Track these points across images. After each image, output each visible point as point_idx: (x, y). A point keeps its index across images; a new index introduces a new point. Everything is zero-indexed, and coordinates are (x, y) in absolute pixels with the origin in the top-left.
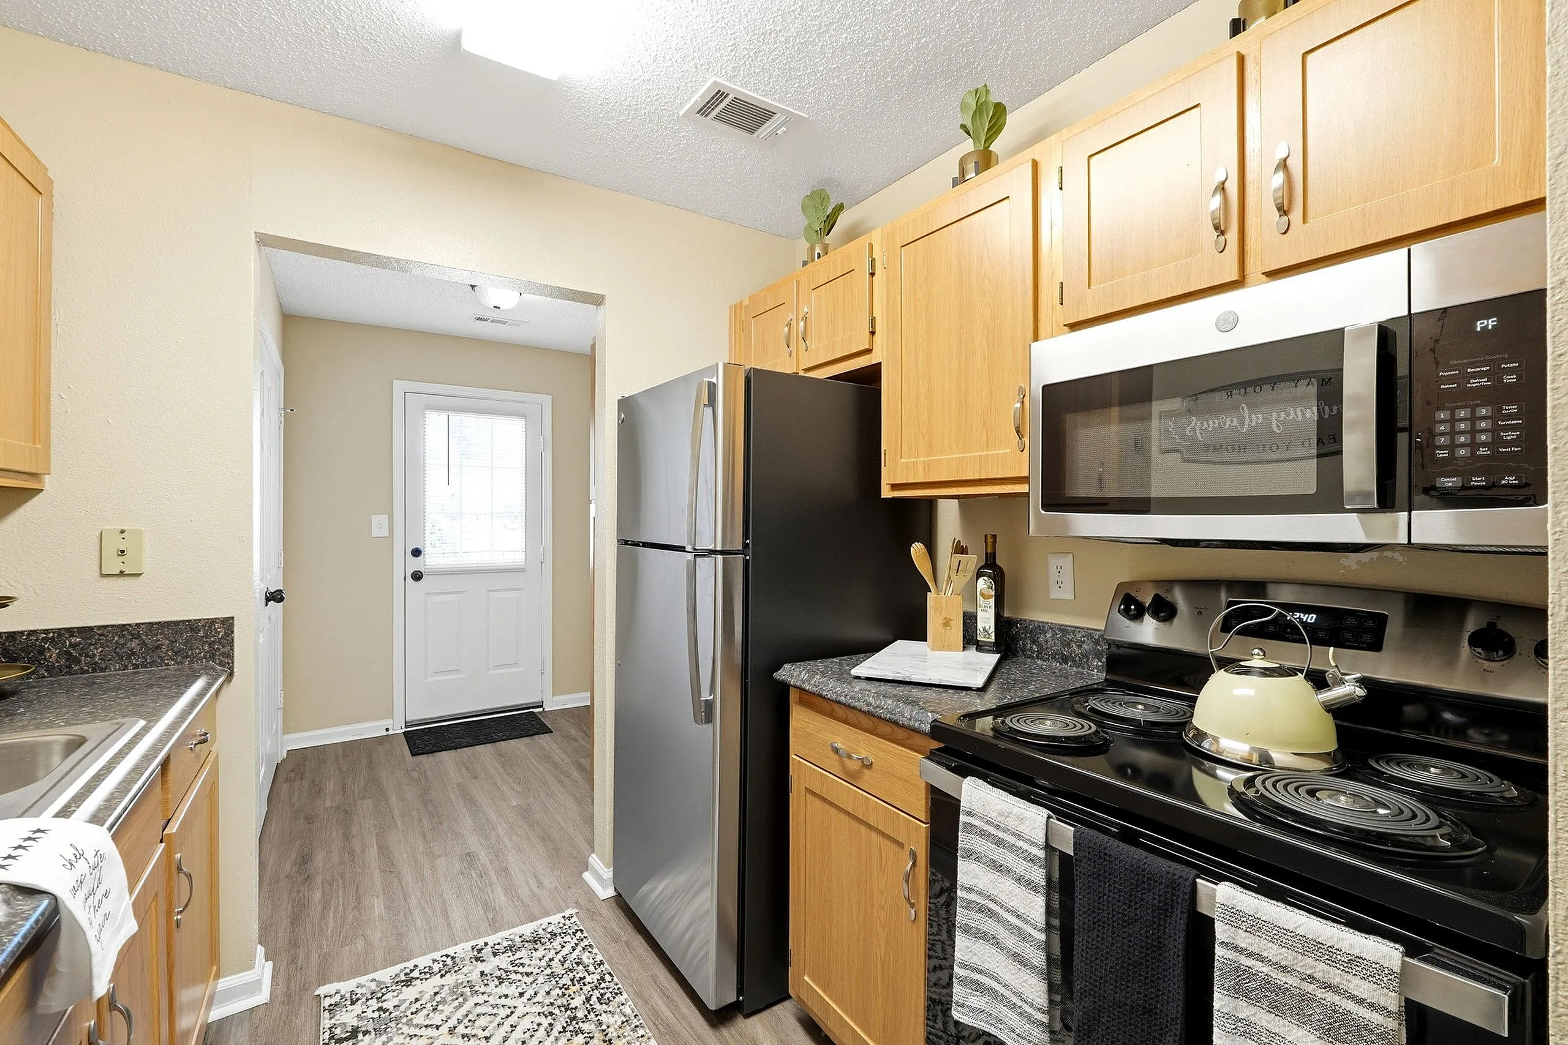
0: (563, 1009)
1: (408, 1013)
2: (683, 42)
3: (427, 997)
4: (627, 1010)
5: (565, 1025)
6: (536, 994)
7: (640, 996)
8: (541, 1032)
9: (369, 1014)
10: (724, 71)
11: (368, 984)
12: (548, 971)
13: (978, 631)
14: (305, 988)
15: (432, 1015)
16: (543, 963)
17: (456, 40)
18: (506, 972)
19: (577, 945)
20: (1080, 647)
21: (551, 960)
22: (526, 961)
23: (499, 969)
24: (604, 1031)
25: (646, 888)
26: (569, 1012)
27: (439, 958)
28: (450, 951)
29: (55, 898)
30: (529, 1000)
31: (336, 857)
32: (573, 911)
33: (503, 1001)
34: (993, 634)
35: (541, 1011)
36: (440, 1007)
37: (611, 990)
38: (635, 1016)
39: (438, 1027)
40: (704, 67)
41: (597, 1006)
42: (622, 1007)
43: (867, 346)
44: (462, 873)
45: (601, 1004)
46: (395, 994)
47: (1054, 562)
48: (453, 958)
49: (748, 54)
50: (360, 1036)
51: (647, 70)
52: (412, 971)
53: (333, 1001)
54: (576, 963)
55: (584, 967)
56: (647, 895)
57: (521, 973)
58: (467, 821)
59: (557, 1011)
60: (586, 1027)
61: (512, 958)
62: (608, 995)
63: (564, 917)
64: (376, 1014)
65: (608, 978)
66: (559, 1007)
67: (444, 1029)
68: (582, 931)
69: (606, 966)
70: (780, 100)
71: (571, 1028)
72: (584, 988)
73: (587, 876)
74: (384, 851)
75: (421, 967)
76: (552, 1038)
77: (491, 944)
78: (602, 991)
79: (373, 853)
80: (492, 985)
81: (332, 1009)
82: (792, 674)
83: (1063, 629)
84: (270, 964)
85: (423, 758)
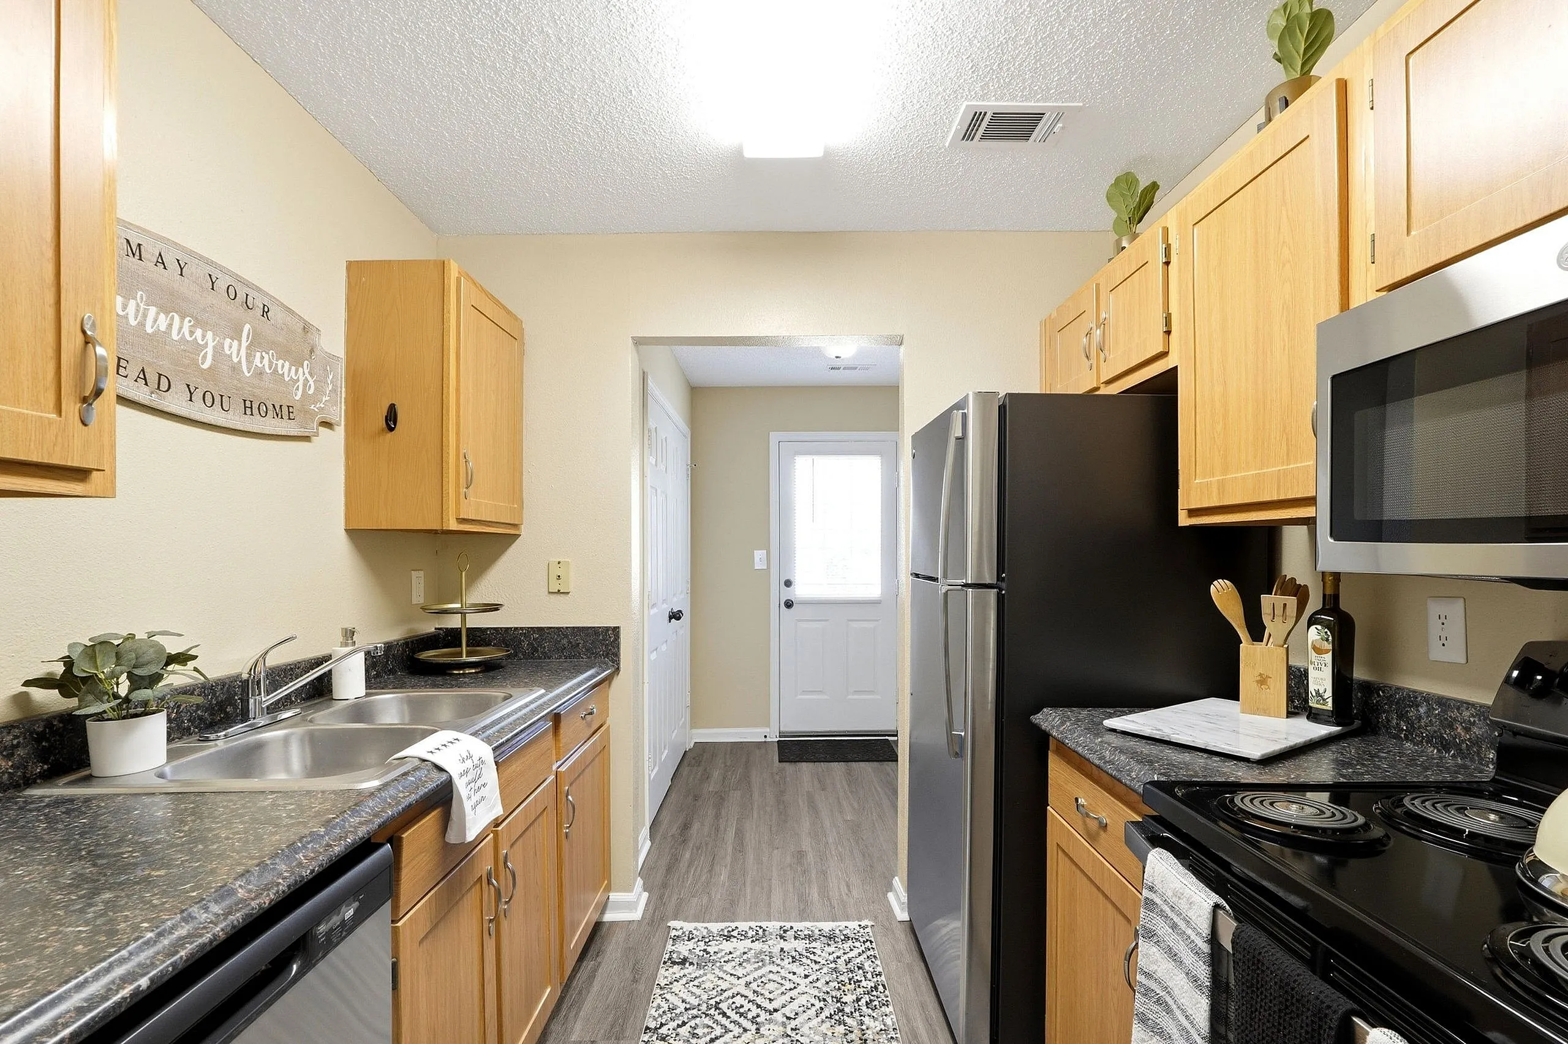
0: (835, 1000)
1: (722, 960)
2: (924, 83)
3: (738, 953)
4: (888, 1021)
5: (833, 1013)
6: (818, 979)
7: (904, 1014)
8: (812, 1012)
9: (697, 951)
10: (973, 93)
11: (702, 930)
12: (833, 965)
13: (1310, 695)
14: (663, 919)
15: (737, 967)
16: (831, 958)
17: (739, 152)
18: (800, 955)
19: (863, 952)
20: (1467, 730)
21: (838, 957)
22: (818, 952)
23: (796, 951)
24: (863, 1030)
25: (940, 922)
26: (839, 1004)
27: (754, 927)
28: (764, 924)
29: (451, 776)
30: (811, 982)
31: (706, 830)
32: (870, 923)
33: (791, 976)
34: (1330, 701)
35: (818, 995)
36: (744, 964)
37: (880, 999)
38: (894, 1029)
39: (739, 978)
40: (952, 97)
41: (864, 1008)
42: (884, 1017)
43: (1160, 349)
44: (791, 866)
45: (868, 1008)
46: (717, 943)
47: (1435, 609)
48: (764, 930)
49: (991, 69)
50: (687, 964)
51: (900, 118)
52: (733, 930)
53: (677, 933)
54: (858, 967)
55: (864, 973)
56: (939, 929)
57: (811, 960)
58: (806, 824)
59: (829, 1000)
60: (849, 1021)
61: (808, 946)
62: (876, 1003)
63: (860, 925)
64: (701, 953)
65: (881, 988)
66: (832, 997)
67: (742, 981)
68: (871, 942)
69: (883, 978)
70: (1045, 100)
71: (837, 1017)
72: (858, 990)
73: (891, 896)
74: (740, 834)
75: (740, 929)
76: (819, 1019)
77: (795, 929)
78: (872, 998)
79: (731, 834)
80: (786, 961)
81: (675, 939)
82: (1049, 719)
83: (1444, 702)
84: (646, 895)
85: (786, 765)
